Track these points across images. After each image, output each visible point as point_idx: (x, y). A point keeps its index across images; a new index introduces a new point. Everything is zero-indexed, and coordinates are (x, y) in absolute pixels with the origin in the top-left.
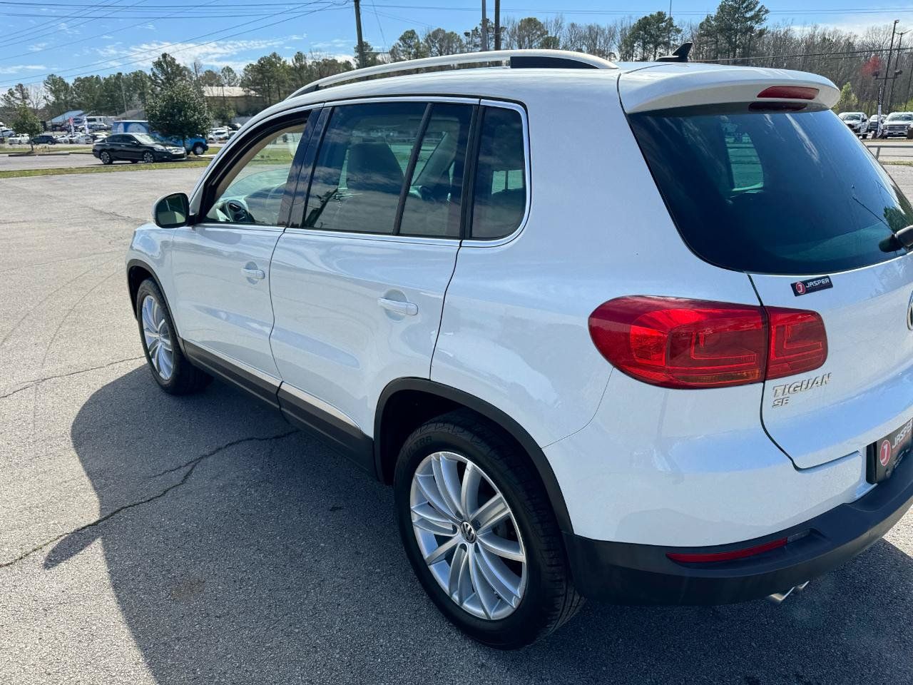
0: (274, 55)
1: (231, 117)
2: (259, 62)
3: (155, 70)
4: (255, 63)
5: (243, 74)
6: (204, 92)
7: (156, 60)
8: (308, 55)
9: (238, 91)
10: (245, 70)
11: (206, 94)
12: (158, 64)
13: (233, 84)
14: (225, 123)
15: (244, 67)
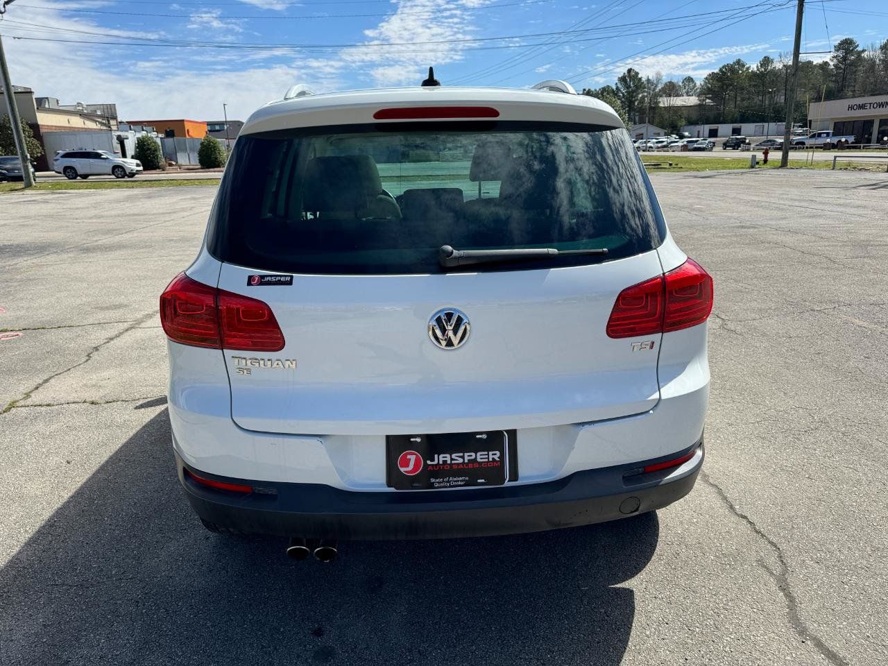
0: (738, 62)
1: (681, 126)
2: (721, 70)
3: (619, 85)
4: (716, 71)
5: (702, 83)
6: (660, 102)
7: (621, 75)
8: (776, 59)
9: (693, 100)
10: (706, 78)
11: (661, 105)
12: (623, 79)
13: (691, 94)
14: (675, 132)
15: (705, 76)
